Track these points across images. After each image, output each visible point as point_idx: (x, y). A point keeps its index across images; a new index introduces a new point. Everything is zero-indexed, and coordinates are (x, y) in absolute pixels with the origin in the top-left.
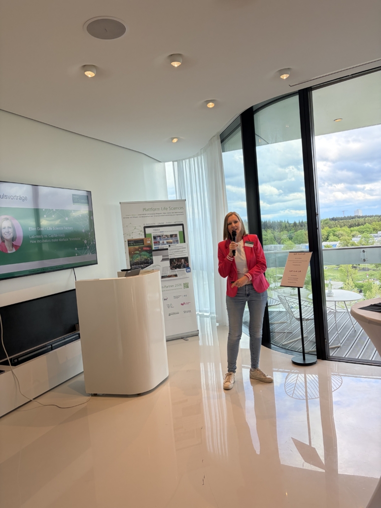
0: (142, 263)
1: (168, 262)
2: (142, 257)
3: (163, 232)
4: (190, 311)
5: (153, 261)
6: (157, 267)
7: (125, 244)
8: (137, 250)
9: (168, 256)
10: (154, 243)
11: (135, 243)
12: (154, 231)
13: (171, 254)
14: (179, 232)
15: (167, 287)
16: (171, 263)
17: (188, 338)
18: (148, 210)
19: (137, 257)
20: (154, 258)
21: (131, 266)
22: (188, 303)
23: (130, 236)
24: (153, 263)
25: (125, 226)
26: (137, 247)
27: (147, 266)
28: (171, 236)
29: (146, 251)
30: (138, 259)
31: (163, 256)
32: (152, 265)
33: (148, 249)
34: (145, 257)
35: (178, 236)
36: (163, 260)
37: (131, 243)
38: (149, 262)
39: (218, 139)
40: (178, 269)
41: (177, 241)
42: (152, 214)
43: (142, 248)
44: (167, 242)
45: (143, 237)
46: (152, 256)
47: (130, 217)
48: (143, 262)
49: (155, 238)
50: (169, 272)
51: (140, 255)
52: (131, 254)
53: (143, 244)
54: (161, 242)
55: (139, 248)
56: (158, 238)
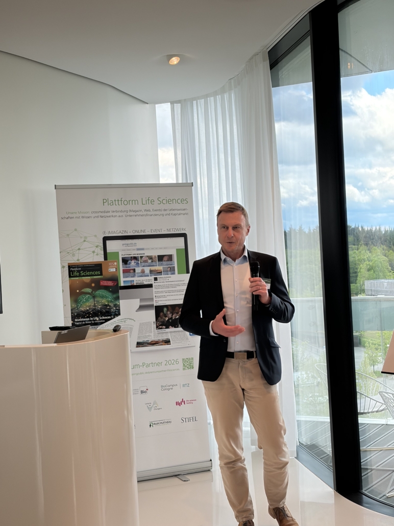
0: (96, 313)
1: (152, 313)
2: (98, 302)
3: (143, 249)
4: (194, 419)
5: (119, 310)
6: (128, 322)
7: (62, 272)
8: (88, 285)
9: (152, 299)
10: (124, 271)
11: (84, 271)
12: (124, 248)
13: (159, 297)
14: (178, 250)
15: (148, 366)
16: (157, 316)
17: (188, 477)
18: (112, 204)
19: (87, 300)
20: (123, 304)
21: (73, 318)
22: (191, 402)
23: (74, 255)
24: (119, 314)
25: (64, 236)
26: (87, 279)
27: (107, 320)
28: (161, 258)
29: (106, 288)
30: (87, 304)
31: (141, 300)
32: (117, 319)
33: (110, 283)
34: (104, 301)
35: (175, 259)
36: (142, 308)
37: (74, 270)
38: (109, 313)
39: (264, 60)
40: (172, 329)
41: (172, 270)
42: (121, 211)
43: (97, 282)
44: (151, 271)
45: (100, 258)
46: (118, 298)
47: (74, 215)
48: (98, 311)
49: (125, 261)
50: (154, 334)
51: (94, 297)
52: (75, 294)
53: (101, 274)
54: (138, 270)
55: (93, 281)
56: (133, 263)
